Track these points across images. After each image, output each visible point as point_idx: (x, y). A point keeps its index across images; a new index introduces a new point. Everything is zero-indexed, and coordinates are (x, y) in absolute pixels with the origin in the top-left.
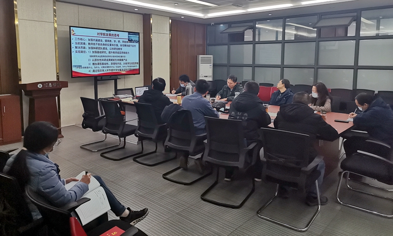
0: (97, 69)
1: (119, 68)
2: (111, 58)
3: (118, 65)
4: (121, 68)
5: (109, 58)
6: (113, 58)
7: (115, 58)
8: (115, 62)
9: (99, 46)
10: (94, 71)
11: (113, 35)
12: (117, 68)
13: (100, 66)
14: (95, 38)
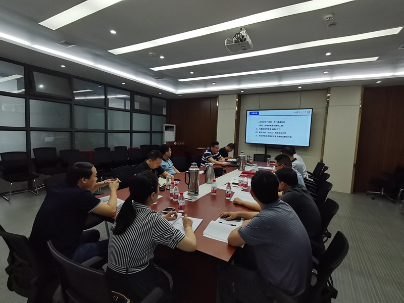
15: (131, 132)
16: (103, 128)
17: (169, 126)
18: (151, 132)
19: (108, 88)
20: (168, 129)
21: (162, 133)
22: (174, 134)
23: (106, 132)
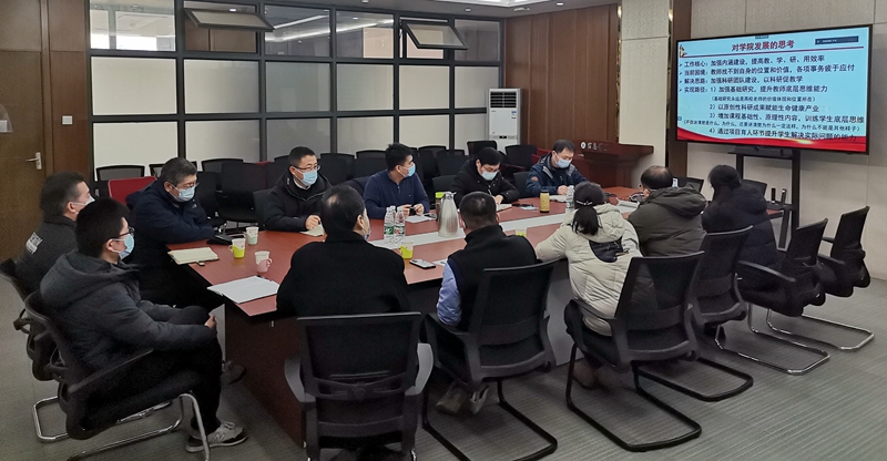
0: (730, 127)
1: (790, 130)
2: (766, 103)
3: (787, 122)
4: (799, 130)
5: (760, 103)
6: (772, 103)
7: (778, 103)
8: (778, 113)
9: (736, 75)
10: (721, 131)
11: (773, 44)
12: (784, 130)
13: (736, 121)
14: (727, 58)
15: (396, 113)
16: (325, 107)
17: (501, 94)
18: (452, 112)
19: (338, 13)
20: (498, 101)
21: (484, 111)
22: (517, 115)
23: (334, 115)
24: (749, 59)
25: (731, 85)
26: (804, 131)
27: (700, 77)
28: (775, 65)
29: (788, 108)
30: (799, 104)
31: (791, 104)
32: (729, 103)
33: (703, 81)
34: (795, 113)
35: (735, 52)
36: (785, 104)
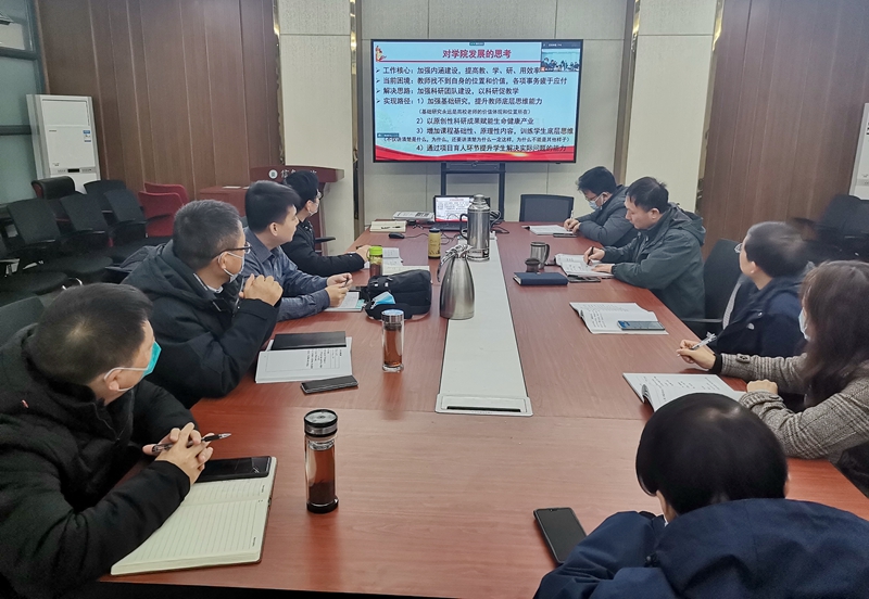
0: (441, 143)
1: (506, 144)
2: (480, 116)
3: (503, 135)
4: (514, 144)
5: (474, 116)
6: (487, 116)
7: (493, 116)
8: (493, 126)
9: (448, 86)
10: (430, 148)
11: (489, 52)
12: (500, 144)
13: (448, 136)
14: (437, 65)
24: (461, 67)
25: (442, 96)
26: (520, 144)
27: (404, 86)
28: (491, 75)
29: (504, 121)
30: (514, 117)
31: (507, 116)
32: (440, 116)
33: (407, 91)
34: (511, 126)
35: (446, 59)
36: (500, 117)
